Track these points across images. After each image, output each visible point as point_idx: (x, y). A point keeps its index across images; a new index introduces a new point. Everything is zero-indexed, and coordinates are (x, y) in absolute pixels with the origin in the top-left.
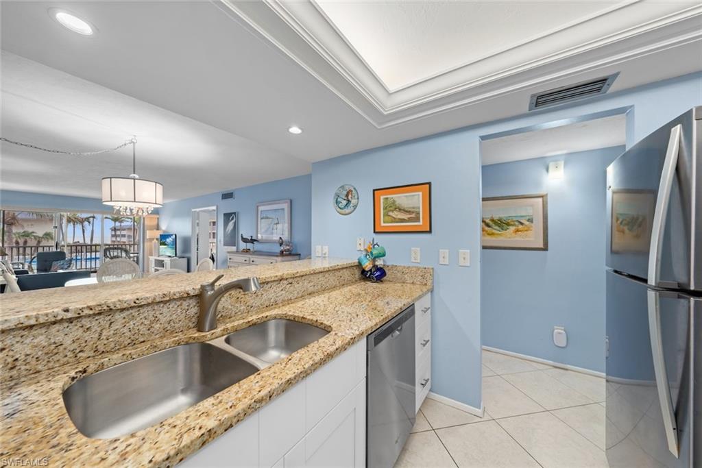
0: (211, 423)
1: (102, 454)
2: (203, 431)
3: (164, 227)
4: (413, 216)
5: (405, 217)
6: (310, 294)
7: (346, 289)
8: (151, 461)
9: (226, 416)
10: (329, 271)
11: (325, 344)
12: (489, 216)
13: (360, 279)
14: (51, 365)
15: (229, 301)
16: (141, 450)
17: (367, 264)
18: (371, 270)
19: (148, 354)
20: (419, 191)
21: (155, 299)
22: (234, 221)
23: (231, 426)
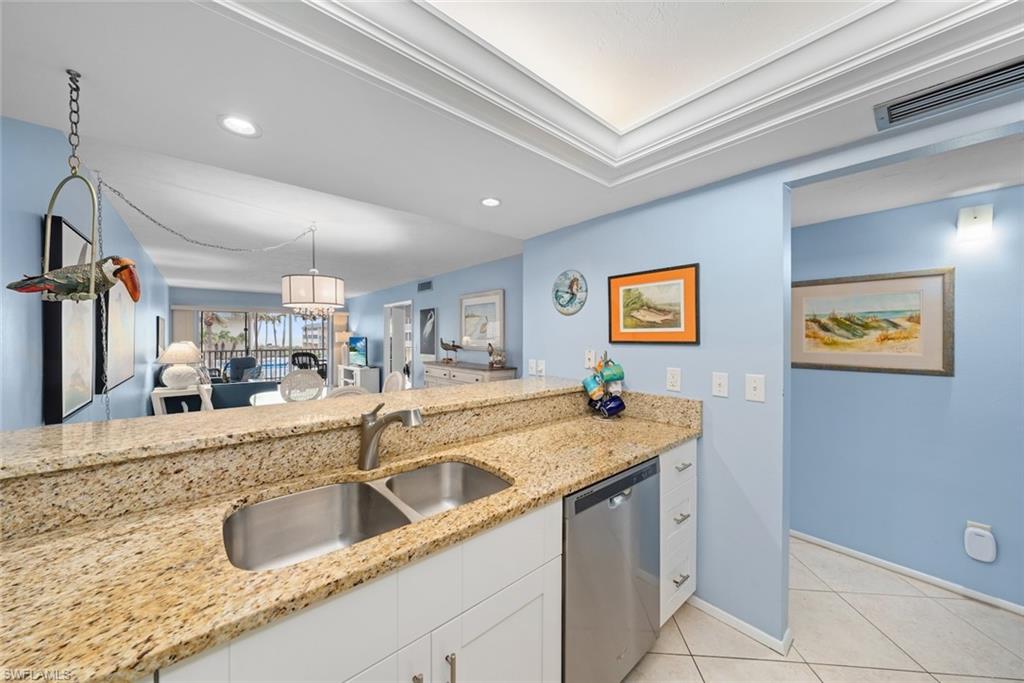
0: (339, 574)
1: (241, 584)
2: (329, 580)
3: (354, 327)
4: (669, 317)
5: (658, 319)
6: (506, 430)
7: (559, 427)
8: (277, 599)
9: (356, 569)
10: (535, 399)
11: (497, 502)
12: (829, 312)
13: (587, 412)
14: (219, 490)
15: (397, 435)
16: (272, 587)
17: (596, 389)
18: (601, 400)
19: (305, 489)
20: (679, 278)
21: (312, 428)
22: (432, 320)
23: (361, 581)
